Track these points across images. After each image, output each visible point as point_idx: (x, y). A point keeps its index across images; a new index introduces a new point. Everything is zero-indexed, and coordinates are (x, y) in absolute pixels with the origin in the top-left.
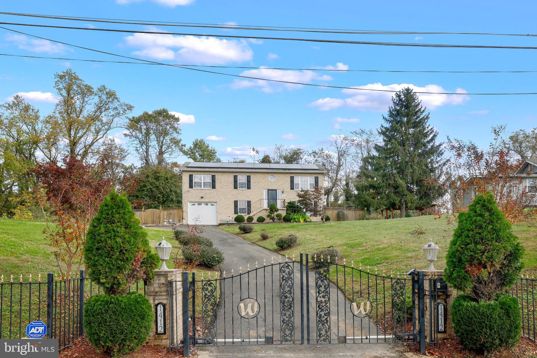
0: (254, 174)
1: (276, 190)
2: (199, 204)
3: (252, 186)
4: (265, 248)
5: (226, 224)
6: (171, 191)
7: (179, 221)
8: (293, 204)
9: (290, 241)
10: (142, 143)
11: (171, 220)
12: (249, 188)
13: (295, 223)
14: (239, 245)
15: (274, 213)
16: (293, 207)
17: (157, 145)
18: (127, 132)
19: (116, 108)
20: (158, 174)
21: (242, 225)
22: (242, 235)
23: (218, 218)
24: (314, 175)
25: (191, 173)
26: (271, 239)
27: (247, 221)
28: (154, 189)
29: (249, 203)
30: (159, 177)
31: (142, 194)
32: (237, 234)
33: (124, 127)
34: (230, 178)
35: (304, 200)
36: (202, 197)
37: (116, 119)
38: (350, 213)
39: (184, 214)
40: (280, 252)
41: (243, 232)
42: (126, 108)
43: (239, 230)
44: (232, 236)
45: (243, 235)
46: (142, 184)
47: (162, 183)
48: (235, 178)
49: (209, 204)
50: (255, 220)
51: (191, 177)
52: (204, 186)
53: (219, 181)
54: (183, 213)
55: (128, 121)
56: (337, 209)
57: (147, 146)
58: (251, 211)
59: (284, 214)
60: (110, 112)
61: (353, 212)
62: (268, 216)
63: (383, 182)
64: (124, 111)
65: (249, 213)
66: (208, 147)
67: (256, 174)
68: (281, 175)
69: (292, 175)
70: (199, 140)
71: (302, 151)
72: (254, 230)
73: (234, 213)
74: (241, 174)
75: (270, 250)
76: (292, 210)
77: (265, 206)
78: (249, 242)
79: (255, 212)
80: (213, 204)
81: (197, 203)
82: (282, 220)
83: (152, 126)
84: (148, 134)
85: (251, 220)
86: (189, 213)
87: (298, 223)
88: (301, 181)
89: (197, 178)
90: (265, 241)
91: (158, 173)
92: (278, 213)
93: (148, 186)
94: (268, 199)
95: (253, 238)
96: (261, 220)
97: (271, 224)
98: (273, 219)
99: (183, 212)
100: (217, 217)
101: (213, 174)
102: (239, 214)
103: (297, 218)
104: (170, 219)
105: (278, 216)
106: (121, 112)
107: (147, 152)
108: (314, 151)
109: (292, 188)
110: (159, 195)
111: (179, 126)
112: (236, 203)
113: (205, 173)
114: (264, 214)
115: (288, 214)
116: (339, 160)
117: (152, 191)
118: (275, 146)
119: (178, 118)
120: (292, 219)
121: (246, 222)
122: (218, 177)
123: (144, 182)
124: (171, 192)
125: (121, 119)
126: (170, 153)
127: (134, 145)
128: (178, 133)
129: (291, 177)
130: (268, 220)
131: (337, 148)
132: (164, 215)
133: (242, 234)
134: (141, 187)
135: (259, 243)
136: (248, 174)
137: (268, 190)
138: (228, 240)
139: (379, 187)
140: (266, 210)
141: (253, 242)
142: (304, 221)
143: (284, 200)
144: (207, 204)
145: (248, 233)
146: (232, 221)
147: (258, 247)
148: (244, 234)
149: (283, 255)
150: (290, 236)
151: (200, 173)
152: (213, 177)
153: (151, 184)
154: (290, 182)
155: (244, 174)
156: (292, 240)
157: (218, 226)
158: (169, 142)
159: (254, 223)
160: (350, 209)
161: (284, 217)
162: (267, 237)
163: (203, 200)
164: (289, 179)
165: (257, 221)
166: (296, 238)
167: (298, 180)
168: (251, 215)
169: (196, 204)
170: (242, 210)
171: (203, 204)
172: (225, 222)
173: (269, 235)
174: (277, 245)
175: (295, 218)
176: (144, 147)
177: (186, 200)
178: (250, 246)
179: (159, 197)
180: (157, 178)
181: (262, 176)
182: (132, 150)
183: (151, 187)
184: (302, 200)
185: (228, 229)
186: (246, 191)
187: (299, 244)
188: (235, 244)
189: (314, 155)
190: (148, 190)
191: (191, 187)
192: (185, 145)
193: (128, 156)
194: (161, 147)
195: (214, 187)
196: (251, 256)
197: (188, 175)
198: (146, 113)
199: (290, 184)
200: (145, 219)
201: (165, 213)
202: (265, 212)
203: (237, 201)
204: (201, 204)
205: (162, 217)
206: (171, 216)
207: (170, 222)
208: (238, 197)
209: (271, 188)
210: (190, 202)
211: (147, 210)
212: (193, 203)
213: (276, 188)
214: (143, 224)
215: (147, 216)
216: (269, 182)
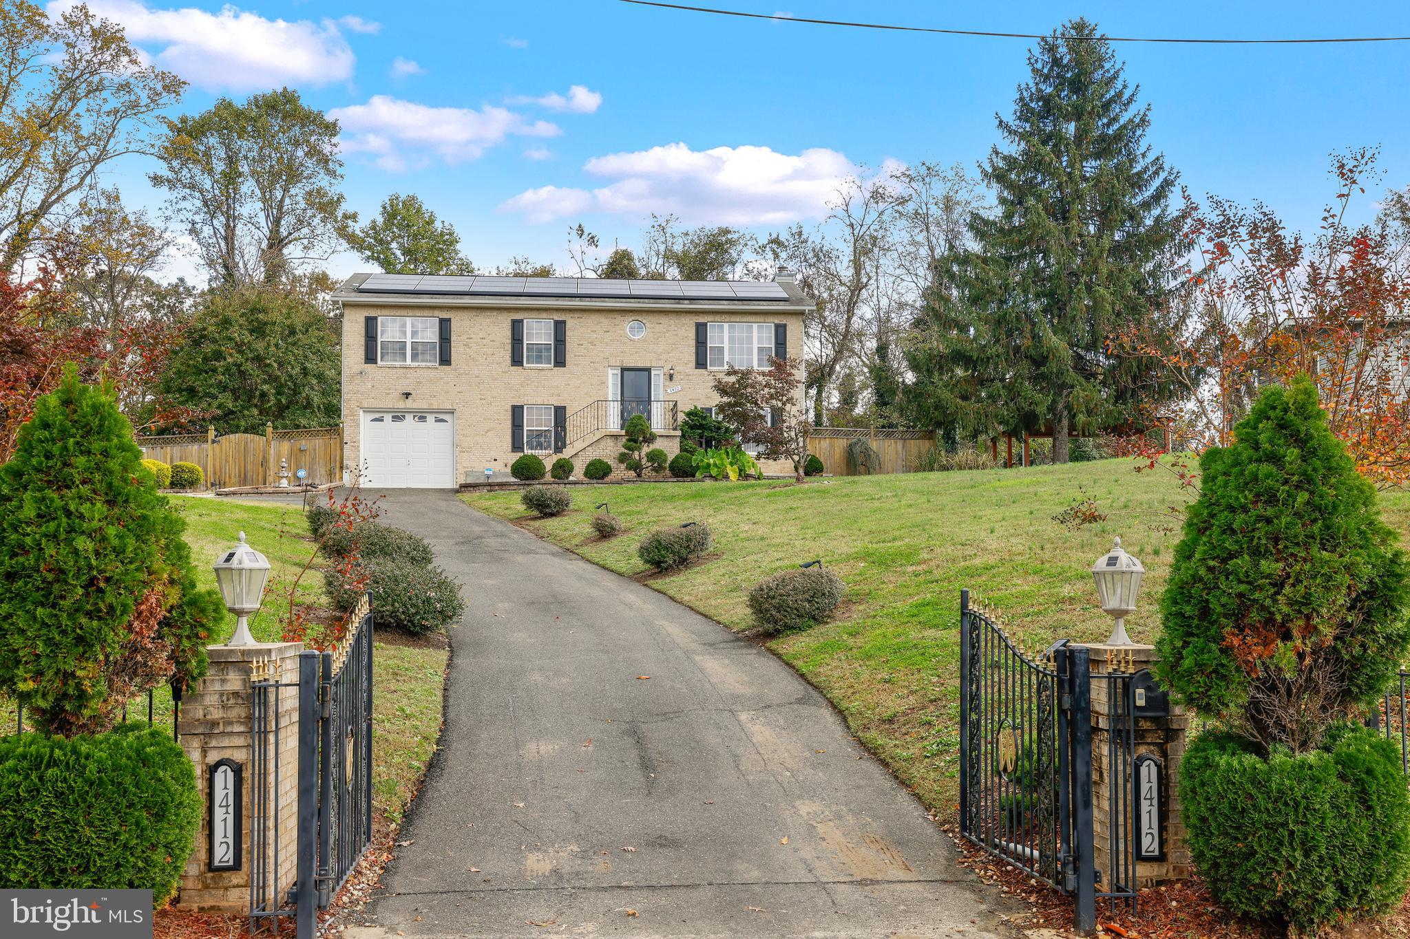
0: (577, 315)
1: (648, 370)
2: (396, 418)
3: (569, 358)
4: (604, 568)
5: (484, 485)
6: (305, 371)
7: (331, 476)
8: (704, 418)
9: (685, 544)
10: (212, 207)
11: (302, 474)
12: (560, 362)
13: (708, 483)
14: (520, 558)
15: (639, 449)
16: (701, 427)
17: (262, 215)
18: (162, 169)
19: (125, 87)
20: (261, 316)
21: (536, 488)
22: (532, 523)
23: (459, 466)
24: (771, 319)
25: (372, 313)
26: (625, 538)
27: (553, 476)
28: (248, 366)
29: (560, 413)
30: (266, 324)
31: (210, 382)
32: (519, 521)
33: (152, 151)
34: (500, 329)
35: (736, 404)
36: (407, 395)
37: (125, 125)
38: (887, 449)
39: (347, 451)
40: (650, 582)
41: (536, 513)
42: (159, 87)
43: (524, 507)
44: (500, 528)
45: (537, 524)
46: (208, 348)
47: (277, 345)
48: (517, 326)
49: (431, 418)
50: (578, 473)
51: (370, 324)
52: (415, 357)
53: (464, 337)
54: (342, 449)
55: (165, 130)
56: (847, 434)
57: (228, 220)
58: (568, 442)
59: (671, 449)
60: (105, 100)
61: (900, 444)
62: (622, 458)
63: (997, 341)
64: (154, 96)
65: (558, 450)
66: (430, 222)
67: (585, 315)
68: (664, 320)
69: (701, 319)
70: (403, 197)
71: (735, 236)
72: (571, 506)
73: (510, 448)
74: (534, 314)
75: (621, 575)
76: (701, 437)
77: (614, 424)
78: (555, 549)
79: (579, 445)
80: (441, 416)
81: (390, 415)
82: (667, 471)
83: (248, 147)
84: (231, 178)
85: (564, 471)
86: (361, 448)
87: (717, 484)
88: (732, 340)
89: (391, 329)
90: (605, 544)
91: (265, 311)
92: (652, 447)
93: (231, 355)
94: (622, 400)
95: (567, 534)
96: (598, 472)
97: (630, 485)
98: (636, 467)
99: (342, 444)
100: (455, 462)
101: (445, 315)
102: (527, 451)
103: (715, 465)
104: (298, 467)
105: (652, 457)
106: (144, 100)
107: (229, 238)
108: (774, 236)
109: (701, 363)
110: (265, 387)
111: (335, 150)
112: (517, 412)
113: (418, 313)
114: (609, 452)
115: (686, 450)
116: (858, 267)
117: (242, 374)
118: (652, 222)
119: (334, 124)
120: (698, 468)
121: (548, 477)
122: (461, 325)
123: (214, 341)
124: (305, 375)
125: (141, 126)
126: (305, 242)
127: (185, 215)
128: (332, 174)
129: (698, 326)
130: (619, 471)
131: (852, 225)
132: (279, 456)
133: (535, 518)
134: (206, 359)
135: (586, 551)
136: (558, 317)
137: (623, 370)
138: (486, 541)
139: (982, 360)
140: (615, 437)
141: (568, 546)
142: (740, 475)
143: (675, 405)
144: (423, 419)
145: (552, 515)
146: (505, 475)
147: (582, 564)
148: (540, 518)
149: (659, 592)
150: (685, 526)
151: (399, 312)
152: (445, 326)
153: (239, 347)
154: (693, 343)
155: (544, 315)
156: (691, 540)
157: (457, 491)
158: (302, 205)
159: (575, 483)
160: (888, 435)
161: (673, 462)
162: (613, 529)
163: (409, 404)
164: (692, 334)
165: (586, 474)
166: (705, 534)
167: (722, 336)
168: (567, 453)
169: (388, 418)
170: (538, 439)
171: (409, 417)
172: (482, 480)
173: (622, 522)
174: (641, 556)
175: (709, 465)
176: (220, 221)
177: (354, 404)
178: (556, 560)
179: (263, 395)
180: (259, 330)
181: (604, 321)
182: (177, 232)
183: (239, 358)
184: (729, 405)
185: (487, 504)
186: (550, 373)
187: (716, 555)
188: (507, 555)
189: (774, 251)
190: (227, 370)
191: (370, 358)
192: (354, 217)
193: (166, 251)
194: (277, 222)
195: (445, 360)
196: (554, 596)
197: (363, 320)
198: (226, 105)
199: (693, 349)
200: (218, 467)
201: (286, 446)
202: (612, 444)
203: (522, 407)
204: (404, 416)
205: (272, 460)
206: (306, 459)
207: (299, 479)
208: (524, 395)
209: (632, 365)
210: (367, 411)
211: (223, 439)
212: (377, 416)
213: (647, 365)
214: (209, 485)
215: (223, 457)
216: (625, 343)
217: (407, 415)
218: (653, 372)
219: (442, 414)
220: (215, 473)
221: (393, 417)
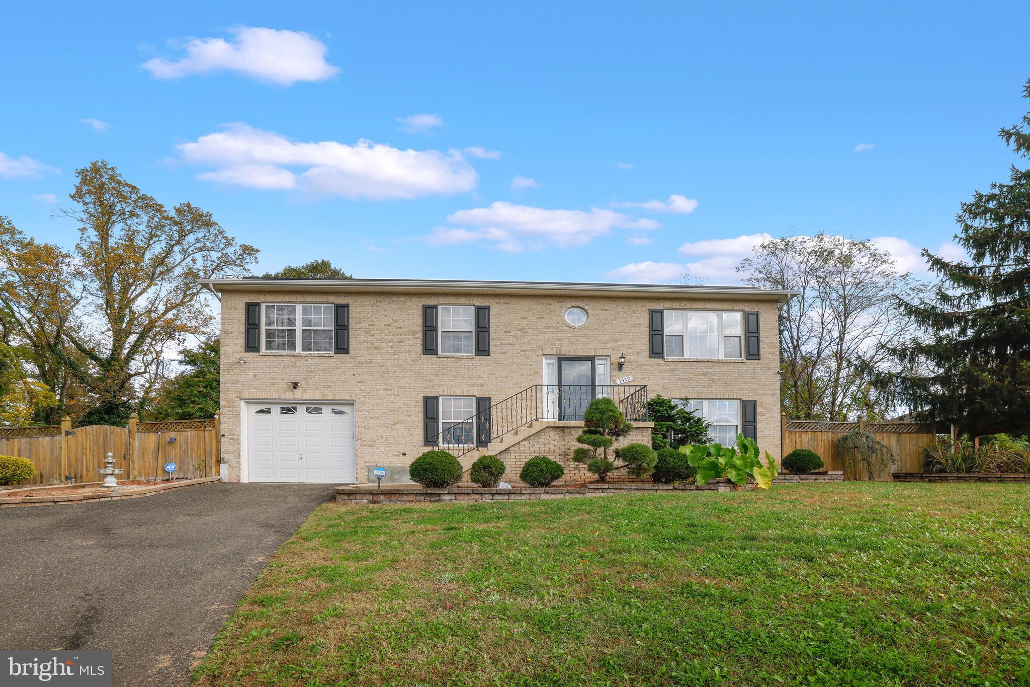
0: (503, 300)
1: (591, 359)
2: (285, 410)
3: (494, 346)
7: (205, 469)
11: (172, 467)
12: (483, 349)
23: (360, 461)
24: (739, 306)
25: (254, 299)
29: (483, 406)
34: (410, 315)
36: (295, 385)
39: (225, 445)
48: (427, 314)
49: (326, 410)
50: (511, 477)
52: (307, 347)
53: (365, 324)
54: (219, 442)
58: (493, 436)
61: (894, 438)
62: (578, 456)
65: (483, 443)
67: (513, 301)
68: (611, 306)
69: (656, 306)
73: (422, 442)
74: (450, 300)
76: (669, 430)
77: (551, 414)
79: (510, 440)
80: (339, 408)
81: (278, 407)
86: (243, 441)
99: (219, 436)
100: (354, 456)
101: (342, 301)
102: (442, 445)
104: (167, 461)
105: (633, 454)
109: (656, 352)
112: (430, 405)
113: (311, 298)
114: (556, 448)
121: (466, 483)
122: (361, 312)
129: (652, 313)
132: (143, 451)
136: (481, 302)
137: (561, 359)
140: (562, 429)
144: (318, 411)
152: (341, 312)
154: (647, 331)
155: (463, 301)
160: (880, 429)
163: (299, 394)
164: (645, 321)
168: (493, 449)
169: (276, 410)
170: (458, 433)
171: (301, 410)
177: (232, 395)
181: (535, 306)
186: (470, 362)
191: (252, 347)
195: (342, 348)
197: (244, 306)
199: (647, 338)
200: (73, 460)
201: (151, 439)
202: (557, 437)
203: (436, 398)
204: (295, 408)
205: (136, 453)
206: (174, 452)
207: (168, 472)
208: (439, 386)
209: (572, 352)
210: (249, 402)
211: (79, 431)
212: (263, 407)
213: (592, 353)
214: (63, 479)
215: (79, 450)
216: (562, 330)
217: (298, 407)
218: (597, 362)
219: (339, 406)
220: (70, 466)
221: (282, 409)
